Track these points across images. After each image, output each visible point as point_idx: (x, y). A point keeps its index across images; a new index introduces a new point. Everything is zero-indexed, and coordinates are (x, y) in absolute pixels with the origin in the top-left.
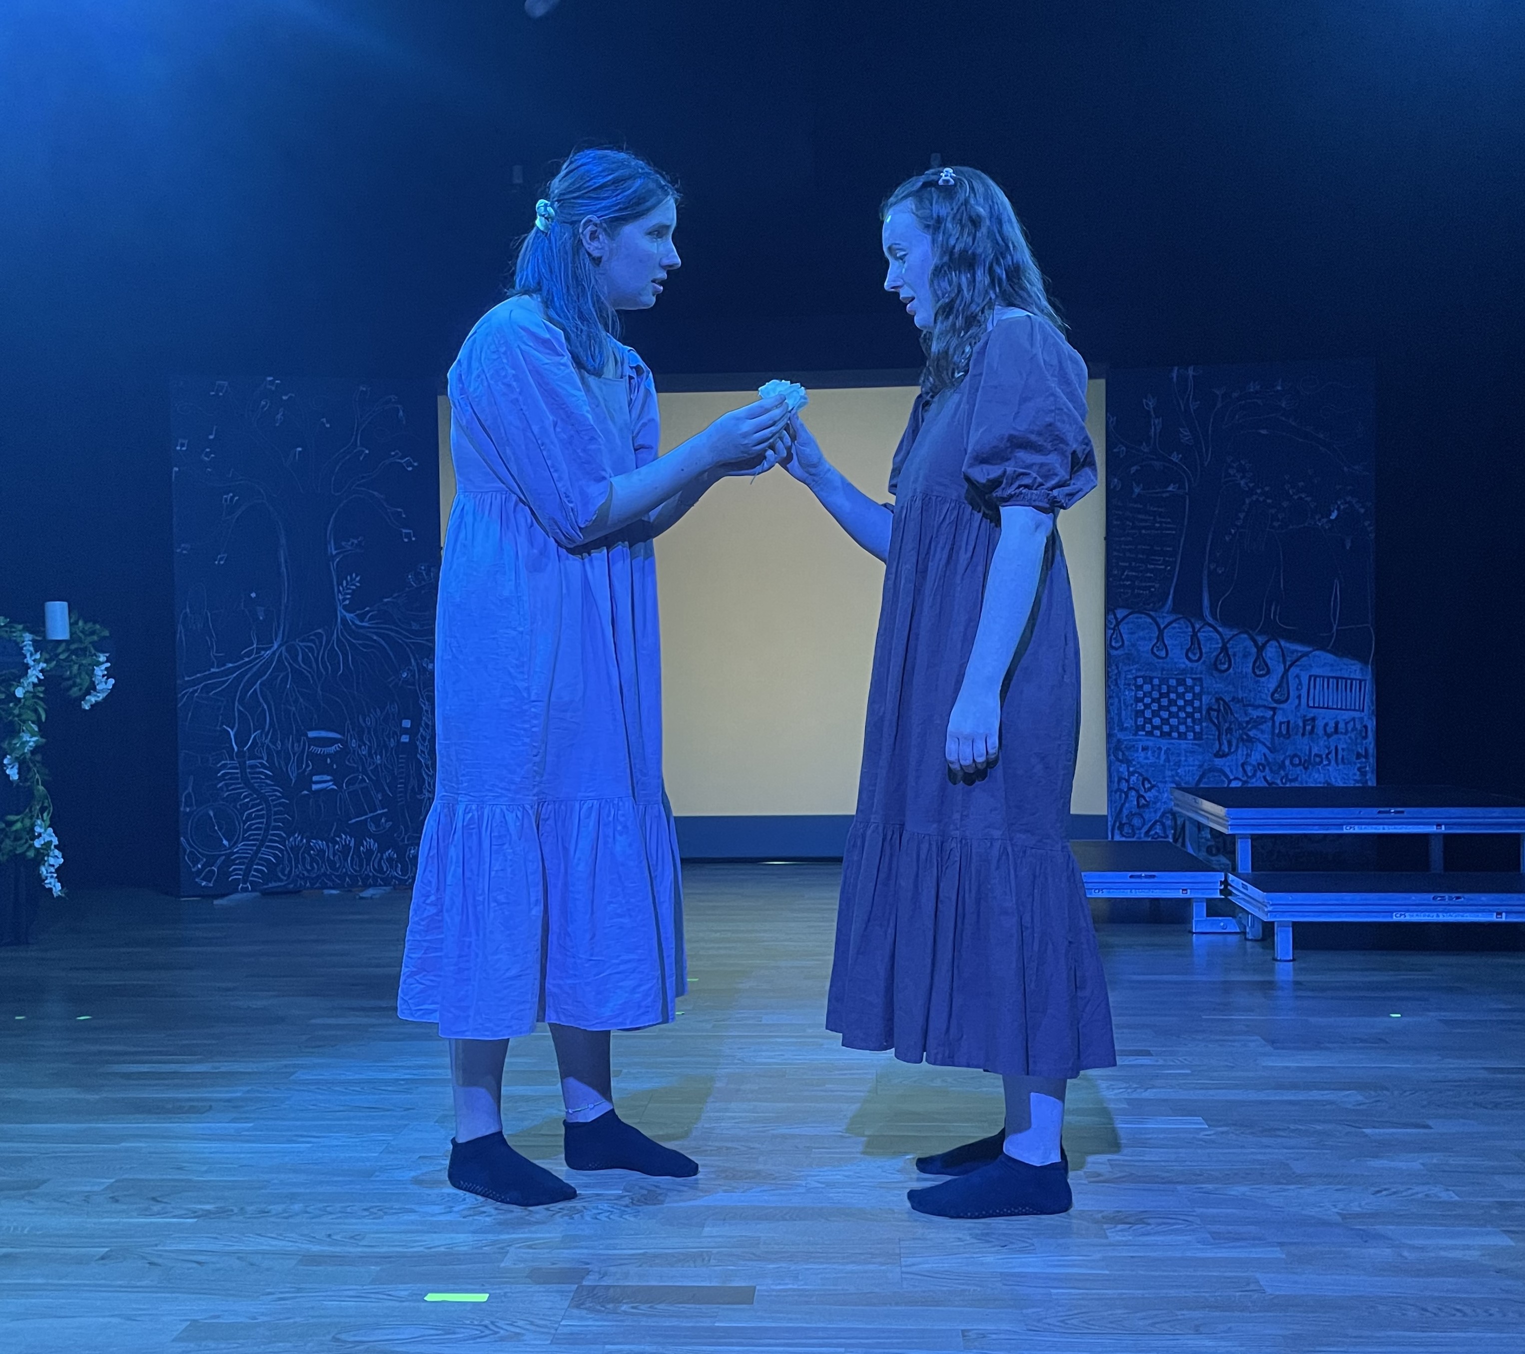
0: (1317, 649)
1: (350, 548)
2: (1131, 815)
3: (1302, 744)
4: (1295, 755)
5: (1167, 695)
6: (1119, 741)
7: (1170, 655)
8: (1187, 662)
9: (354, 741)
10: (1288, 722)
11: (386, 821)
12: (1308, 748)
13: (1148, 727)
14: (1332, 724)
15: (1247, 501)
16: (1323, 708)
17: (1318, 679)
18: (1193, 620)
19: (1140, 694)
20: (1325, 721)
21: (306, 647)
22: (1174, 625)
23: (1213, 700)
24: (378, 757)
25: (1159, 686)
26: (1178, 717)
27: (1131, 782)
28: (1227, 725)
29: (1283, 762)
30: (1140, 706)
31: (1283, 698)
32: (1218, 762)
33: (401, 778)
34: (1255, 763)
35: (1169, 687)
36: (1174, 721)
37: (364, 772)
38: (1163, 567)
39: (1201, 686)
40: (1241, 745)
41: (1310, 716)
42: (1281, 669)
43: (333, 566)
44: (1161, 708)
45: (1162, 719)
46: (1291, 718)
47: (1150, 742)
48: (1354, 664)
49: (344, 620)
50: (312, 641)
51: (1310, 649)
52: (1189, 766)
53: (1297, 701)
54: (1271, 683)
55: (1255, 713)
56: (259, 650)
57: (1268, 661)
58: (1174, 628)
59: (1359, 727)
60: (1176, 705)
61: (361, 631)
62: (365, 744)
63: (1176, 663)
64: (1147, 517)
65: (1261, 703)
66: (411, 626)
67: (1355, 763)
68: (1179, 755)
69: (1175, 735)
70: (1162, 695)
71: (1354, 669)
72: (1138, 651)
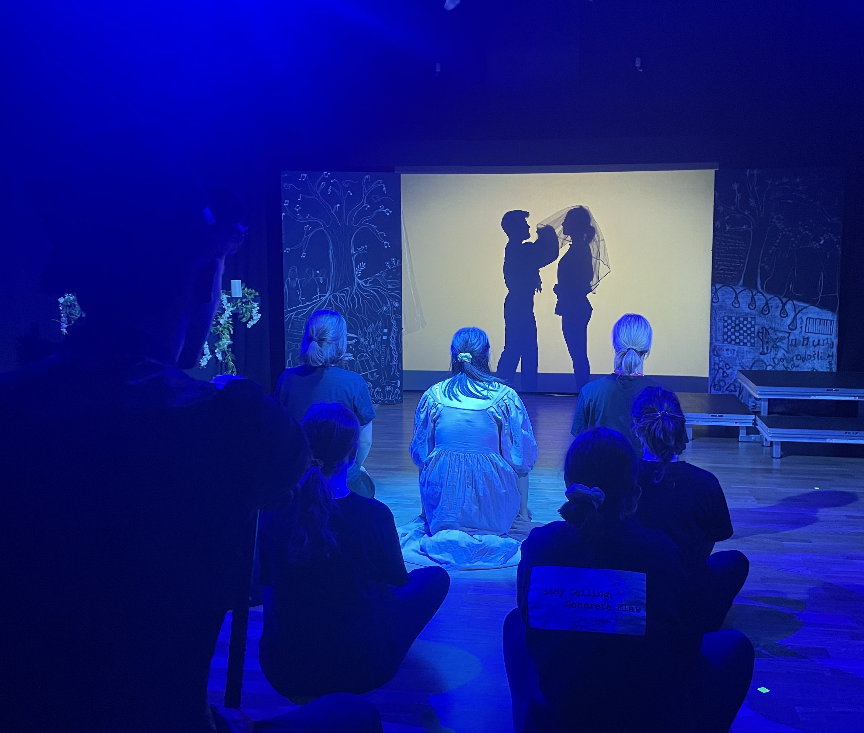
0: (811, 305)
1: (360, 251)
2: (720, 381)
3: (802, 350)
4: (799, 355)
5: (738, 325)
6: (715, 346)
7: (741, 306)
8: (749, 310)
9: (362, 338)
10: (796, 339)
11: (376, 375)
12: (804, 351)
13: (729, 340)
14: (816, 341)
15: (781, 234)
16: (813, 333)
17: (811, 319)
18: (752, 290)
19: (726, 324)
20: (814, 339)
21: (342, 295)
22: (743, 292)
23: (760, 328)
24: (373, 345)
25: (735, 321)
26: (743, 335)
27: (720, 365)
28: (767, 340)
29: (793, 358)
30: (726, 330)
31: (793, 328)
32: (762, 357)
33: (383, 355)
34: (779, 358)
35: (739, 321)
36: (741, 337)
37: (367, 352)
38: (739, 265)
39: (755, 321)
40: (773, 349)
41: (806, 337)
42: (793, 314)
43: (353, 259)
44: (736, 331)
45: (736, 336)
46: (797, 337)
47: (730, 347)
48: (829, 313)
49: (358, 284)
50: (345, 293)
51: (807, 305)
52: (748, 358)
53: (800, 329)
54: (788, 321)
55: (780, 335)
56: (320, 297)
57: (787, 310)
58: (743, 293)
59: (829, 342)
60: (743, 330)
61: (365, 288)
62: (367, 340)
63: (743, 310)
64: (732, 241)
65: (783, 330)
66: (388, 286)
67: (827, 360)
68: (743, 353)
69: (742, 344)
70: (736, 325)
71: (829, 315)
72: (726, 304)
